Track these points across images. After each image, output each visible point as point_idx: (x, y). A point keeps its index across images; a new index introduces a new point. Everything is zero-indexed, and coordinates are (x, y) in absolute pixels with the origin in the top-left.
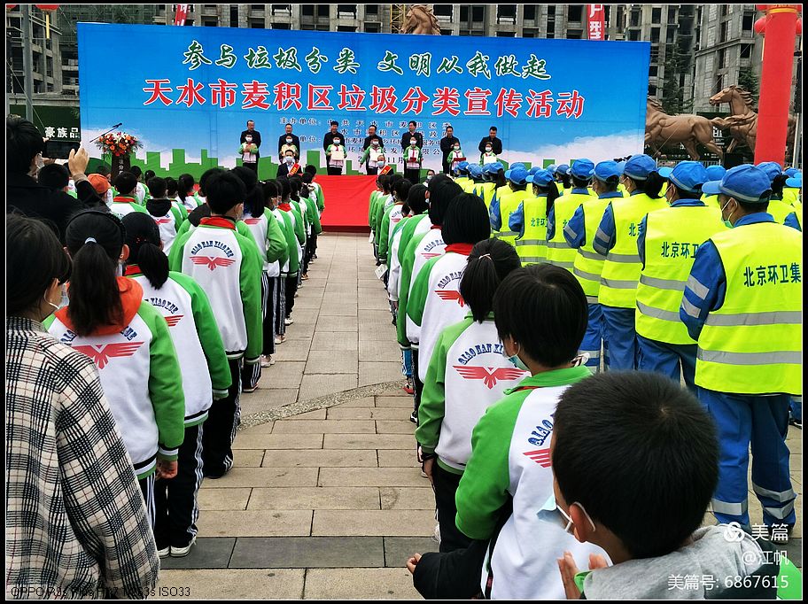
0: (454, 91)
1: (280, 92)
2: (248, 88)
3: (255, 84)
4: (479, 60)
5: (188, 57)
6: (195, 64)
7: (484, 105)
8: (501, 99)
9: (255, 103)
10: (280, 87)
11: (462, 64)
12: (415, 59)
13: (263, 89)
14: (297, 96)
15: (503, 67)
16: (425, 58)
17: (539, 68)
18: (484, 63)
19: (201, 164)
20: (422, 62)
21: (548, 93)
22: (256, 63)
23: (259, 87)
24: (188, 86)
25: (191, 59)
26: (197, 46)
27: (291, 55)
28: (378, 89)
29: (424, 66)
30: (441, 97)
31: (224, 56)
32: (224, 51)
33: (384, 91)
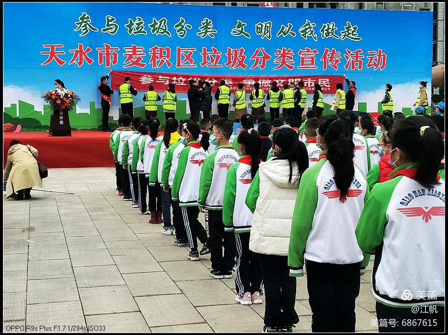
0: (290, 51)
1: (154, 53)
2: (129, 51)
3: (134, 48)
4: (308, 26)
5: (79, 26)
6: (85, 31)
7: (312, 61)
8: (325, 57)
9: (134, 63)
10: (154, 49)
11: (295, 29)
12: (260, 26)
13: (140, 51)
14: (168, 57)
15: (326, 32)
16: (267, 25)
17: (353, 32)
18: (312, 29)
19: (89, 114)
20: (265, 28)
21: (360, 51)
22: (135, 30)
23: (137, 50)
24: (79, 50)
25: (81, 28)
26: (86, 17)
27: (163, 24)
28: (232, 50)
29: (266, 31)
30: (280, 55)
31: (108, 25)
32: (109, 21)
33: (236, 51)
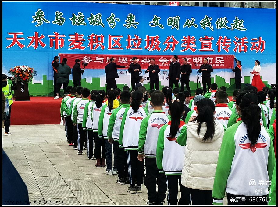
0: (193, 38)
1: (92, 39)
2: (72, 38)
3: (77, 35)
4: (207, 20)
5: (35, 19)
6: (39, 23)
7: (210, 46)
8: (219, 43)
9: (76, 46)
10: (91, 36)
11: (197, 22)
12: (170, 20)
13: (81, 38)
14: (102, 42)
15: (220, 24)
16: (176, 19)
17: (240, 24)
18: (209, 22)
19: (42, 84)
20: (174, 21)
21: (245, 38)
22: (77, 22)
23: (78, 37)
24: (35, 37)
25: (37, 20)
26: (41, 12)
27: (98, 18)
28: (150, 37)
29: (175, 24)
30: (186, 41)
31: (57, 18)
32: (58, 15)
33: (153, 38)
